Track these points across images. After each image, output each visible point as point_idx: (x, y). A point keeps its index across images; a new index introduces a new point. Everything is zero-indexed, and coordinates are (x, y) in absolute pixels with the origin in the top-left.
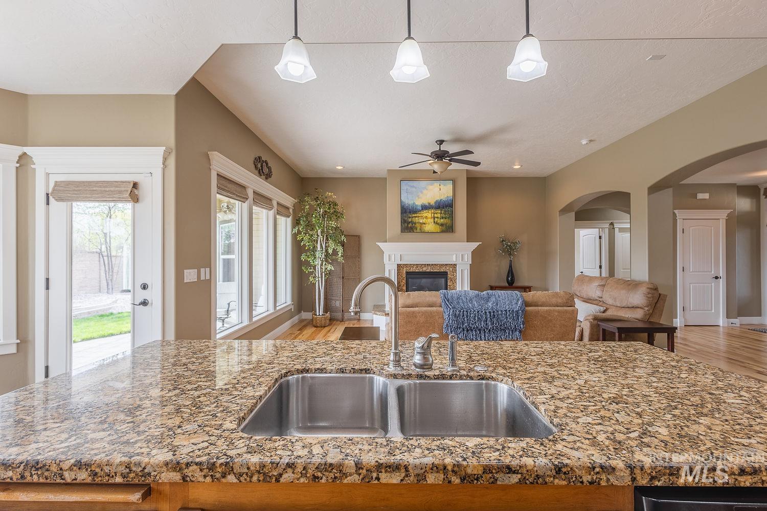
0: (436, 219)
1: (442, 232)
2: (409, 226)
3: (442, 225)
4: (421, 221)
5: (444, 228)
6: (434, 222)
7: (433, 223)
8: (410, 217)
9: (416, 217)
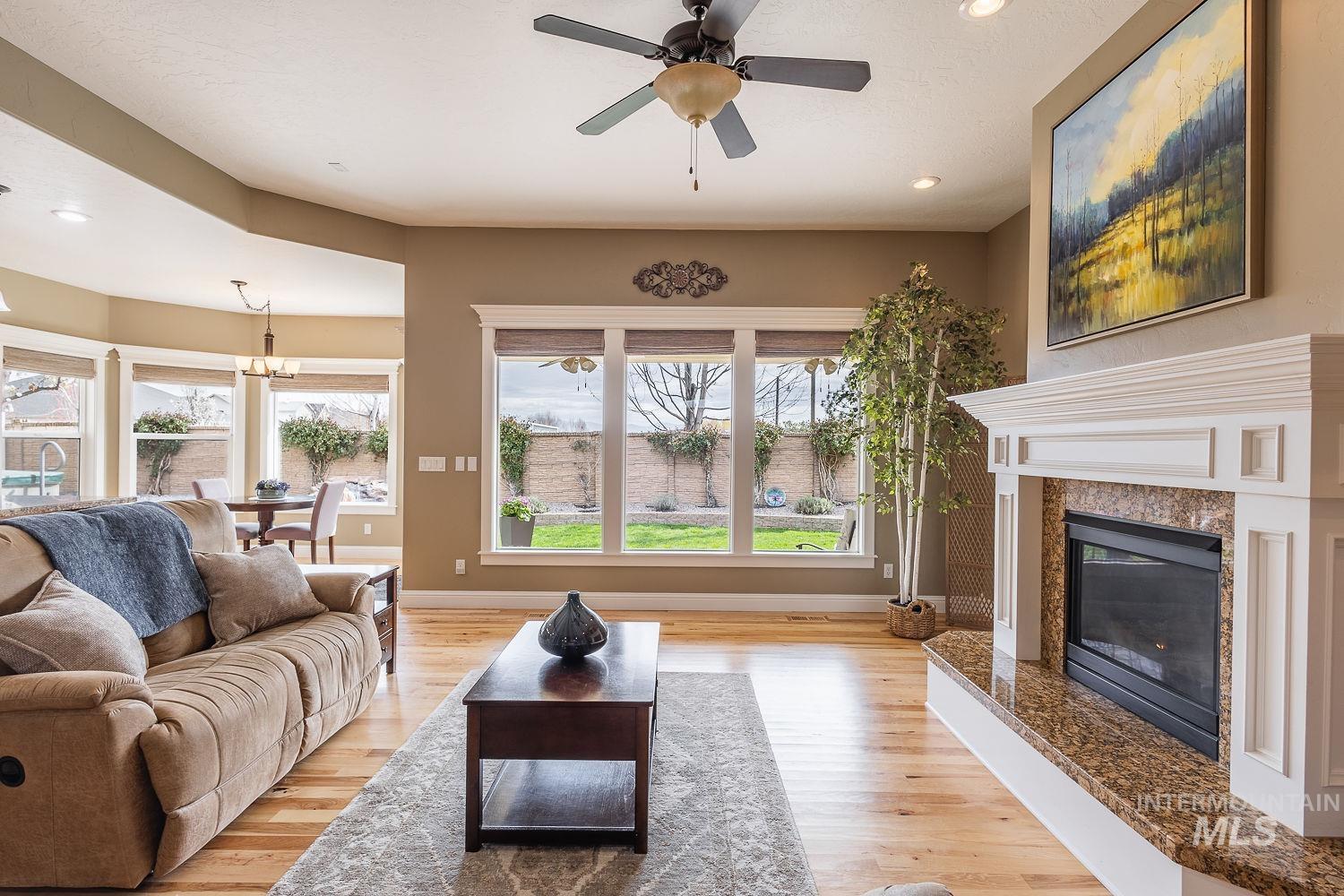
0: (1163, 244)
1: (1192, 302)
2: (1070, 309)
3: (1188, 266)
4: (1107, 278)
5: (1197, 279)
6: (1155, 262)
7: (1149, 270)
8: (1072, 274)
9: (1089, 264)
